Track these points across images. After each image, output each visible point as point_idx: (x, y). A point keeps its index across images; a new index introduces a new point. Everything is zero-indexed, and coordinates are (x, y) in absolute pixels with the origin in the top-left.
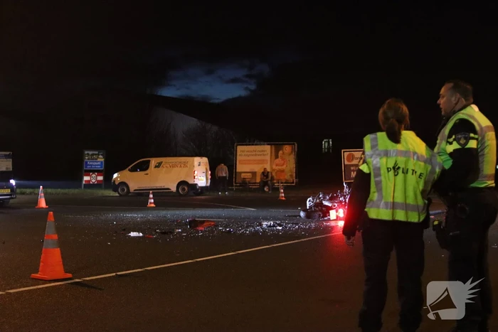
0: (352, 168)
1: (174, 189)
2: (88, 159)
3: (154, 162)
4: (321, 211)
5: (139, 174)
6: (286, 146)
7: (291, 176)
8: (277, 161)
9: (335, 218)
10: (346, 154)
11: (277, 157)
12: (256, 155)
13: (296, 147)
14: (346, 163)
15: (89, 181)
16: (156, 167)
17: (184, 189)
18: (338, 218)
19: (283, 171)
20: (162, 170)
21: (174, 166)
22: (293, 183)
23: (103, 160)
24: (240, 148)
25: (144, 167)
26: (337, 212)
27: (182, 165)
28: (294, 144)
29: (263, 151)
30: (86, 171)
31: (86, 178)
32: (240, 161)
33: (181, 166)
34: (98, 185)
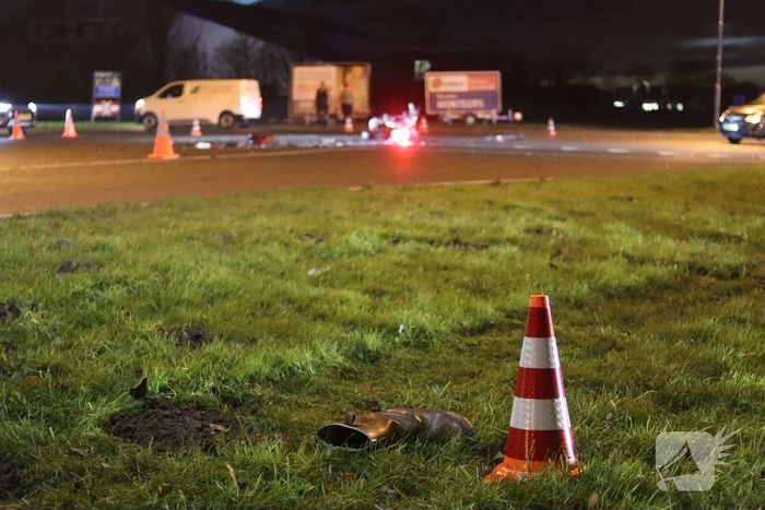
0: (439, 97)
1: (215, 121)
2: (100, 83)
3: (189, 86)
5: (170, 102)
6: (356, 67)
7: (363, 106)
10: (432, 79)
13: (369, 69)
14: (430, 89)
15: (101, 112)
16: (192, 92)
17: (227, 121)
20: (200, 96)
21: (214, 91)
23: (118, 84)
24: (297, 70)
25: (177, 92)
27: (225, 91)
28: (366, 65)
29: (326, 73)
30: (97, 99)
31: (97, 108)
34: (112, 118)
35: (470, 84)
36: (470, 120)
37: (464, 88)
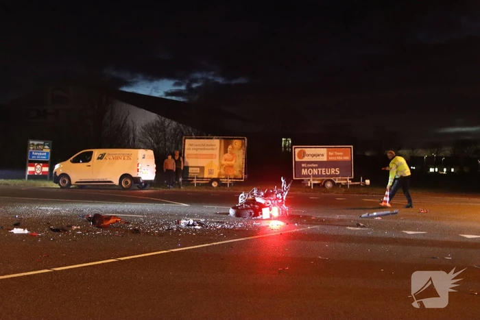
0: (303, 165)
1: (116, 182)
2: (33, 149)
3: (97, 153)
4: (253, 208)
5: (81, 166)
6: (235, 141)
7: (241, 172)
8: (226, 156)
9: (269, 217)
10: (297, 150)
11: (226, 152)
12: (204, 149)
13: (246, 142)
14: (297, 159)
15: (34, 172)
16: (98, 158)
17: (126, 183)
18: (271, 218)
19: (231, 167)
20: (105, 162)
21: (117, 158)
22: (242, 179)
23: (49, 151)
24: (188, 142)
25: (86, 158)
26: (270, 210)
27: (126, 158)
28: (244, 139)
29: (211, 145)
30: (31, 162)
31: (30, 169)
32: (188, 155)
33: (124, 159)
34: (43, 177)
35: (328, 156)
36: (329, 185)
37: (324, 159)
